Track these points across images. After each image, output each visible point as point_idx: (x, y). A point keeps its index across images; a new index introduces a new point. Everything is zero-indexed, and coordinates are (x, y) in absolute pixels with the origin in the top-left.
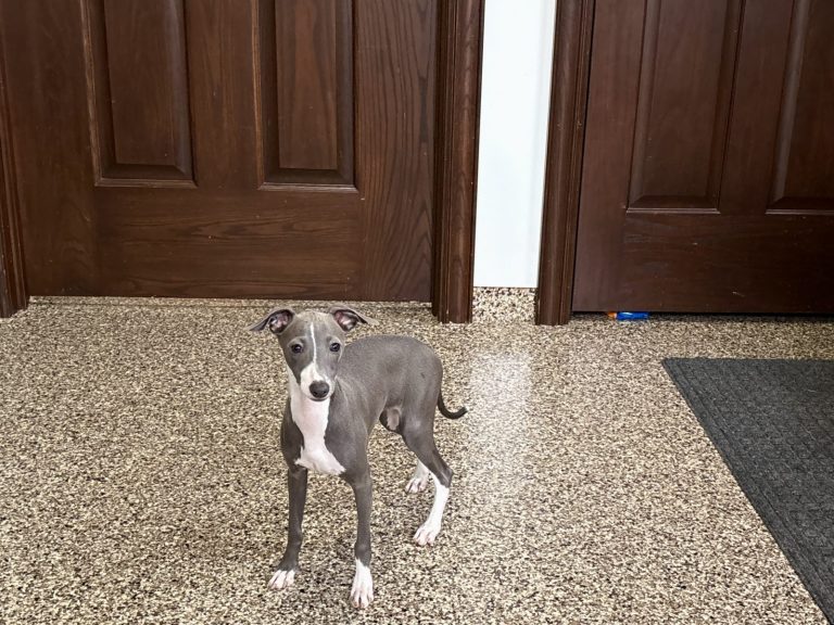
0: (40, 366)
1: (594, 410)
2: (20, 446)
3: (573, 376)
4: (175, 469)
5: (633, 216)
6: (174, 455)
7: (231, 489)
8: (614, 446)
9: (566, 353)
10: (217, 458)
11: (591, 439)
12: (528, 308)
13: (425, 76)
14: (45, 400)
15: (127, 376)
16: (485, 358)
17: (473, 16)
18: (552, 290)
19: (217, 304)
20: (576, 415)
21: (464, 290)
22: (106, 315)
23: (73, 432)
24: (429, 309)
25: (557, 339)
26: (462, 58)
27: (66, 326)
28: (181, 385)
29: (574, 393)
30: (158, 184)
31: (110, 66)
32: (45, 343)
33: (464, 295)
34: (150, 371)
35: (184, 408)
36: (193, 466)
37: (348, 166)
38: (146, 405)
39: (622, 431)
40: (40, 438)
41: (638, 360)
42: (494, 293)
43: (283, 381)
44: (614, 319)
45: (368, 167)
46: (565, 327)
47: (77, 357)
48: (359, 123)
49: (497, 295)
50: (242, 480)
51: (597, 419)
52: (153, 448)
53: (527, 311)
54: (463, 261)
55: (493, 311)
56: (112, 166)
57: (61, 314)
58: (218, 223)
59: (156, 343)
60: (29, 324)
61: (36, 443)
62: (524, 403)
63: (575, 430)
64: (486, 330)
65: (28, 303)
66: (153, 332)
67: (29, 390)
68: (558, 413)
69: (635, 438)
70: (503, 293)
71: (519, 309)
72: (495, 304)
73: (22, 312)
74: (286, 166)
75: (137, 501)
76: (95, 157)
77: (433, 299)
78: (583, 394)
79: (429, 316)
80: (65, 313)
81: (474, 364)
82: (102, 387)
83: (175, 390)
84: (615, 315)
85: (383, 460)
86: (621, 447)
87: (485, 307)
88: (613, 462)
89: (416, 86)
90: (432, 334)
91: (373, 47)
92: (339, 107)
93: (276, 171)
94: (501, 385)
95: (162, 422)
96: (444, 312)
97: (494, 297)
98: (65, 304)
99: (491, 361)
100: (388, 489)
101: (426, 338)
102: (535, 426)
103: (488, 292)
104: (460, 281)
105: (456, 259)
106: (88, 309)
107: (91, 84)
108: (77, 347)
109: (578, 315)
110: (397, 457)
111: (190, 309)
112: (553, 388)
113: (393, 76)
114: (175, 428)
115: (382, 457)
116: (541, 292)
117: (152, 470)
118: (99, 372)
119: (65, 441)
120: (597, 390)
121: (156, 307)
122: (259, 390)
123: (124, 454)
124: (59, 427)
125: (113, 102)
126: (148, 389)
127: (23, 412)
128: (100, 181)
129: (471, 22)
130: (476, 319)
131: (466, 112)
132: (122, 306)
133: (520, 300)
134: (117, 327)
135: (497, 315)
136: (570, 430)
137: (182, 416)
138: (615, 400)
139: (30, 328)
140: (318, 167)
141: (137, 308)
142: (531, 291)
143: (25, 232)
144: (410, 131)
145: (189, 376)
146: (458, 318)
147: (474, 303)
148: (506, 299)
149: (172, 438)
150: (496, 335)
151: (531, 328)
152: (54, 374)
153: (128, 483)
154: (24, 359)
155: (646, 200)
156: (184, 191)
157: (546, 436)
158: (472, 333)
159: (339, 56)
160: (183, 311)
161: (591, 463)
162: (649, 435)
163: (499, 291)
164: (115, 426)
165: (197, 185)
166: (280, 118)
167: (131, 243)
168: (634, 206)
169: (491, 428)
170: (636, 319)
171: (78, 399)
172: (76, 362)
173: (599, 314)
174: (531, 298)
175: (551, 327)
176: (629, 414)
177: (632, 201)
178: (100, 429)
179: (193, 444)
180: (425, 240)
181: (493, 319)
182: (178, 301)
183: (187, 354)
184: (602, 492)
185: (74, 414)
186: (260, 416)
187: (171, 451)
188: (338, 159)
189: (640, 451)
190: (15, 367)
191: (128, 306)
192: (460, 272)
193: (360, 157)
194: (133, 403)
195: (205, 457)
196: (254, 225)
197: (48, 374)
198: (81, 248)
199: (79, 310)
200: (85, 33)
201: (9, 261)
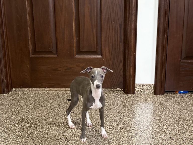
0: (14, 106)
1: (172, 119)
2: (6, 128)
3: (166, 109)
4: (49, 134)
5: (182, 62)
6: (49, 131)
7: (64, 140)
8: (179, 129)
9: (163, 102)
10: (61, 131)
11: (172, 127)
12: (152, 90)
13: (121, 24)
14: (14, 115)
15: (37, 109)
16: (139, 104)
17: (134, 6)
18: (159, 85)
19: (63, 90)
20: (167, 120)
21: (133, 84)
22: (33, 93)
23: (21, 124)
24: (123, 90)
25: (161, 99)
26: (132, 19)
27: (22, 96)
28: (52, 111)
29: (166, 114)
30: (47, 56)
31: (34, 24)
32: (16, 100)
33: (132, 86)
34: (44, 108)
35: (53, 118)
36: (54, 133)
37: (99, 50)
38: (42, 117)
39: (181, 125)
40: (12, 126)
41: (186, 105)
42: (141, 86)
43: (80, 110)
44: (178, 93)
45: (105, 50)
46: (163, 95)
47: (24, 104)
48: (103, 38)
49: (142, 86)
50: (67, 138)
51: (174, 121)
52: (43, 128)
53: (152, 91)
54: (132, 76)
55: (141, 91)
56: (35, 52)
57: (21, 93)
58: (63, 67)
59: (46, 100)
60: (12, 95)
61: (10, 127)
62: (151, 116)
63: (167, 124)
64: (139, 96)
65: (12, 90)
66: (45, 97)
67: (10, 113)
68: (161, 119)
69: (186, 127)
70: (144, 86)
71: (149, 90)
72: (142, 89)
73: (10, 92)
74: (82, 51)
75: (37, 143)
76: (30, 49)
77: (124, 87)
78: (169, 114)
79: (123, 93)
81: (136, 105)
82: (30, 112)
83: (50, 113)
84: (178, 92)
85: (109, 132)
86: (181, 129)
87: (139, 90)
88: (179, 134)
89: (118, 27)
90: (123, 97)
91: (106, 16)
92: (97, 34)
93: (80, 52)
94: (144, 111)
95: (46, 121)
96: (127, 91)
97: (142, 87)
98: (22, 90)
99: (141, 105)
100: (110, 141)
101: (122, 98)
102: (154, 123)
103: (140, 85)
104: (131, 82)
105: (130, 76)
106: (28, 91)
107: (29, 29)
108: (24, 101)
109: (167, 92)
110: (113, 131)
111: (56, 91)
112: (160, 112)
113: (112, 24)
114: (49, 123)
115: (108, 132)
116: (155, 85)
117: (42, 134)
118: (30, 108)
119: (18, 126)
120: (173, 113)
121: (47, 91)
122: (74, 113)
123: (35, 130)
124: (17, 123)
125: (35, 34)
126: (43, 112)
127: (8, 118)
128: (32, 56)
129: (134, 8)
130: (136, 93)
131: (133, 33)
132: (38, 91)
133: (149, 88)
134: (36, 96)
135: (143, 92)
136: (165, 124)
137: (52, 120)
138: (179, 116)
139: (12, 96)
140: (91, 51)
141: (42, 91)
142: (152, 85)
143: (11, 70)
144: (117, 40)
145: (54, 109)
146: (131, 93)
147: (136, 88)
148: (145, 87)
149: (48, 126)
150: (142, 97)
151: (153, 96)
152: (17, 108)
153: (35, 138)
154: (10, 104)
155: (186, 58)
156: (54, 58)
157: (158, 126)
158: (135, 97)
159: (97, 20)
160: (54, 92)
161: (172, 134)
162: (190, 126)
163: (143, 85)
164: (33, 123)
165: (58, 57)
166: (80, 37)
167: (40, 73)
168: (183, 59)
169: (141, 123)
170: (184, 93)
171: (23, 115)
172: (24, 105)
173: (173, 92)
174: (153, 87)
175: (159, 96)
176: (183, 120)
177: (183, 58)
178: (28, 123)
179: (54, 127)
180: (121, 70)
181: (141, 93)
182: (53, 89)
183: (54, 103)
184: (176, 143)
185: (22, 119)
186: (73, 120)
187: (48, 129)
188: (97, 48)
189: (187, 131)
190: (7, 107)
191: (39, 91)
192: (132, 79)
193: (103, 47)
194: (38, 116)
195: (57, 131)
196: (74, 67)
197: (16, 108)
198: (27, 74)
199: (26, 92)
200: (28, 15)
201: (7, 78)
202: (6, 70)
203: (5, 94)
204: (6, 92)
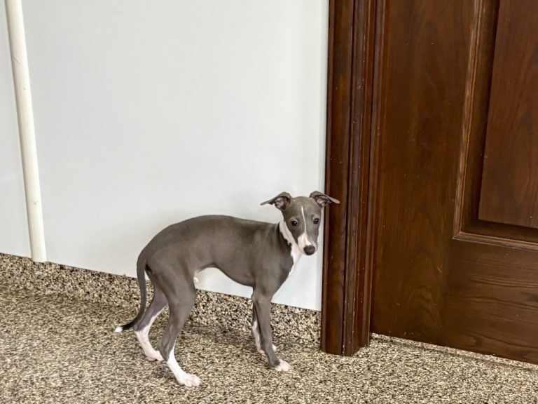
22: (444, 369)
56: (473, 221)
57: (400, 359)
60: (369, 369)
65: (371, 339)
73: (364, 350)
76: (457, 211)
80: (404, 359)
98: (405, 346)
107: (466, 137)
125: (485, 157)
128: (459, 234)
132: (459, 361)
143: (378, 274)
167: (479, 300)
191: (464, 357)
198: (430, 297)
199: (417, 356)
200: (468, 84)
201: (359, 302)
202: (362, 272)
203: (346, 356)
204: (348, 352)
